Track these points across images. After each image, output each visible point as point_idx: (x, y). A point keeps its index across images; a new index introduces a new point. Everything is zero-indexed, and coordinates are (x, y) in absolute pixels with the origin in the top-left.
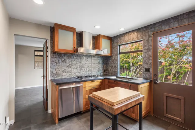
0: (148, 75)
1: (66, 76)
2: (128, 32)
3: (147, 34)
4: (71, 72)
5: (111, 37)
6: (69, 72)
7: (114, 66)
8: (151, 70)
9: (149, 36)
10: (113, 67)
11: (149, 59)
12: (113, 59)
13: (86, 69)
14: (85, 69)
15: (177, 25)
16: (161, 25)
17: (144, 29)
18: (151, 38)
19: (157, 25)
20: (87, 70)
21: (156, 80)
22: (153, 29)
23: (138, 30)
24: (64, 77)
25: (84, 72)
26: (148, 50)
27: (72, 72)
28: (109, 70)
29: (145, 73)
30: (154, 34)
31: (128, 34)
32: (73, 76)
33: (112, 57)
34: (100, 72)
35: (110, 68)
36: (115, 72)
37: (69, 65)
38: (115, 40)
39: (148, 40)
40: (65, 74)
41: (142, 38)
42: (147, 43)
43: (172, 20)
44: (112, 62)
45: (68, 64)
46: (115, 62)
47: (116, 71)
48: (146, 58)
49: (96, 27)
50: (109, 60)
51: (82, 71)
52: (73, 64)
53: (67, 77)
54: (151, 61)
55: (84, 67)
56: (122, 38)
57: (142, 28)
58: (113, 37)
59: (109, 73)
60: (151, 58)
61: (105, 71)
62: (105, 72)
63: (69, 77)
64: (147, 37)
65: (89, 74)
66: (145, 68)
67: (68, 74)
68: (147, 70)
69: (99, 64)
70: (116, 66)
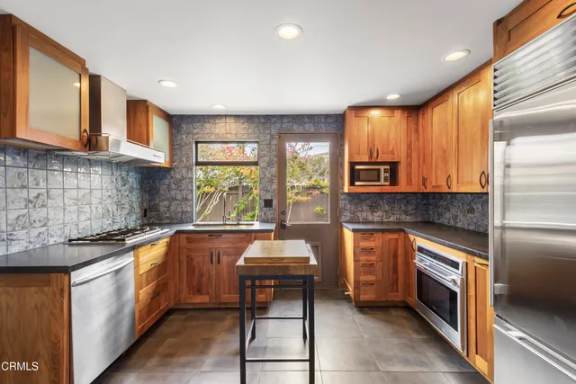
0: (270, 213)
1: (25, 244)
2: (226, 116)
3: (267, 132)
4: (44, 225)
5: (172, 113)
6: (37, 224)
7: (179, 197)
8: (275, 203)
9: (272, 137)
10: (175, 199)
11: (271, 181)
12: (178, 176)
13: (96, 208)
14: (94, 208)
15: (312, 130)
16: (292, 122)
17: (262, 120)
18: (274, 142)
19: (285, 120)
20: (100, 212)
21: (285, 221)
22: (278, 126)
23: (249, 118)
24: (15, 248)
25: (90, 219)
26: (270, 164)
27: (50, 223)
28: (162, 209)
29: (265, 209)
30: (280, 135)
31: (223, 120)
32: (52, 241)
33: (172, 172)
34: (134, 217)
35: (166, 203)
36: (183, 212)
37: (39, 195)
38: (184, 126)
39: (269, 144)
40: (21, 234)
41: (259, 137)
42: (267, 149)
43: (306, 120)
44: (173, 186)
45: (33, 193)
46: (183, 187)
47: (189, 210)
48: (265, 180)
49: (164, 84)
50: (161, 179)
51: (83, 217)
52: (51, 192)
53: (31, 247)
54: (275, 186)
55: (90, 204)
56: (207, 125)
57: (258, 116)
58: (175, 116)
59: (160, 218)
60: (276, 180)
61: (145, 213)
62: (145, 216)
63: (37, 246)
64: (269, 137)
65: (105, 227)
66: (265, 200)
67: (34, 233)
68: (268, 203)
69: (131, 192)
70: (189, 197)
